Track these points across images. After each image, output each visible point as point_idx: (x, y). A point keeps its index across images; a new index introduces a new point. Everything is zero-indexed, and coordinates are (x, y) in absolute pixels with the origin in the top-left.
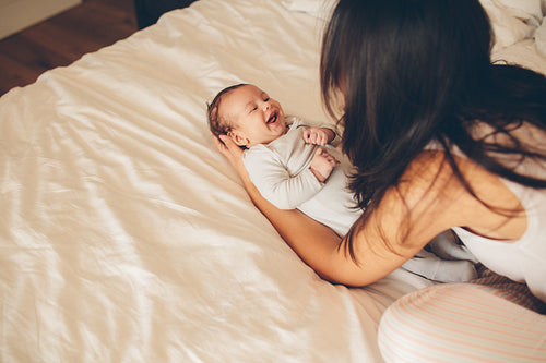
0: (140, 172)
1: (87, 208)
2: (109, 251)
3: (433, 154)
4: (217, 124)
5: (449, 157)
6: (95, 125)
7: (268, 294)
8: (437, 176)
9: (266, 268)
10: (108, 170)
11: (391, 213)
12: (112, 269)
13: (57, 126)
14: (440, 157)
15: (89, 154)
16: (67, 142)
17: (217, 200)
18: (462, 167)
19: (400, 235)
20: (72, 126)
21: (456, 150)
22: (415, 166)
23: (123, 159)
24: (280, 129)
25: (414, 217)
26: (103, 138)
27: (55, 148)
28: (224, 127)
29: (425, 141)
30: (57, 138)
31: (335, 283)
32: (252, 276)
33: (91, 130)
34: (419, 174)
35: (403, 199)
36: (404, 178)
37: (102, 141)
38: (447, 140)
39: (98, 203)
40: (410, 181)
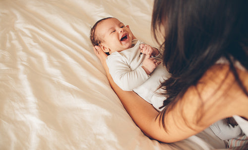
0: (51, 62)
1: (16, 79)
2: (22, 106)
3: (221, 67)
4: (94, 39)
5: (233, 69)
6: (32, 34)
7: (110, 143)
8: (223, 81)
9: (112, 126)
10: (33, 59)
11: (190, 103)
12: (21, 117)
13: (12, 33)
14: (226, 69)
15: (25, 50)
16: (15, 42)
17: (91, 82)
18: (242, 76)
19: (195, 118)
20: (20, 34)
21: (238, 65)
22: (209, 74)
23: (43, 54)
24: (128, 45)
25: (206, 107)
26: (35, 42)
27: (8, 45)
28: (97, 41)
29: (217, 57)
30: (11, 39)
31: (152, 138)
32: (102, 130)
33: (30, 37)
34: (212, 79)
35: (199, 95)
36: (201, 80)
37: (34, 44)
38: (232, 58)
39: (23, 77)
40: (205, 83)
